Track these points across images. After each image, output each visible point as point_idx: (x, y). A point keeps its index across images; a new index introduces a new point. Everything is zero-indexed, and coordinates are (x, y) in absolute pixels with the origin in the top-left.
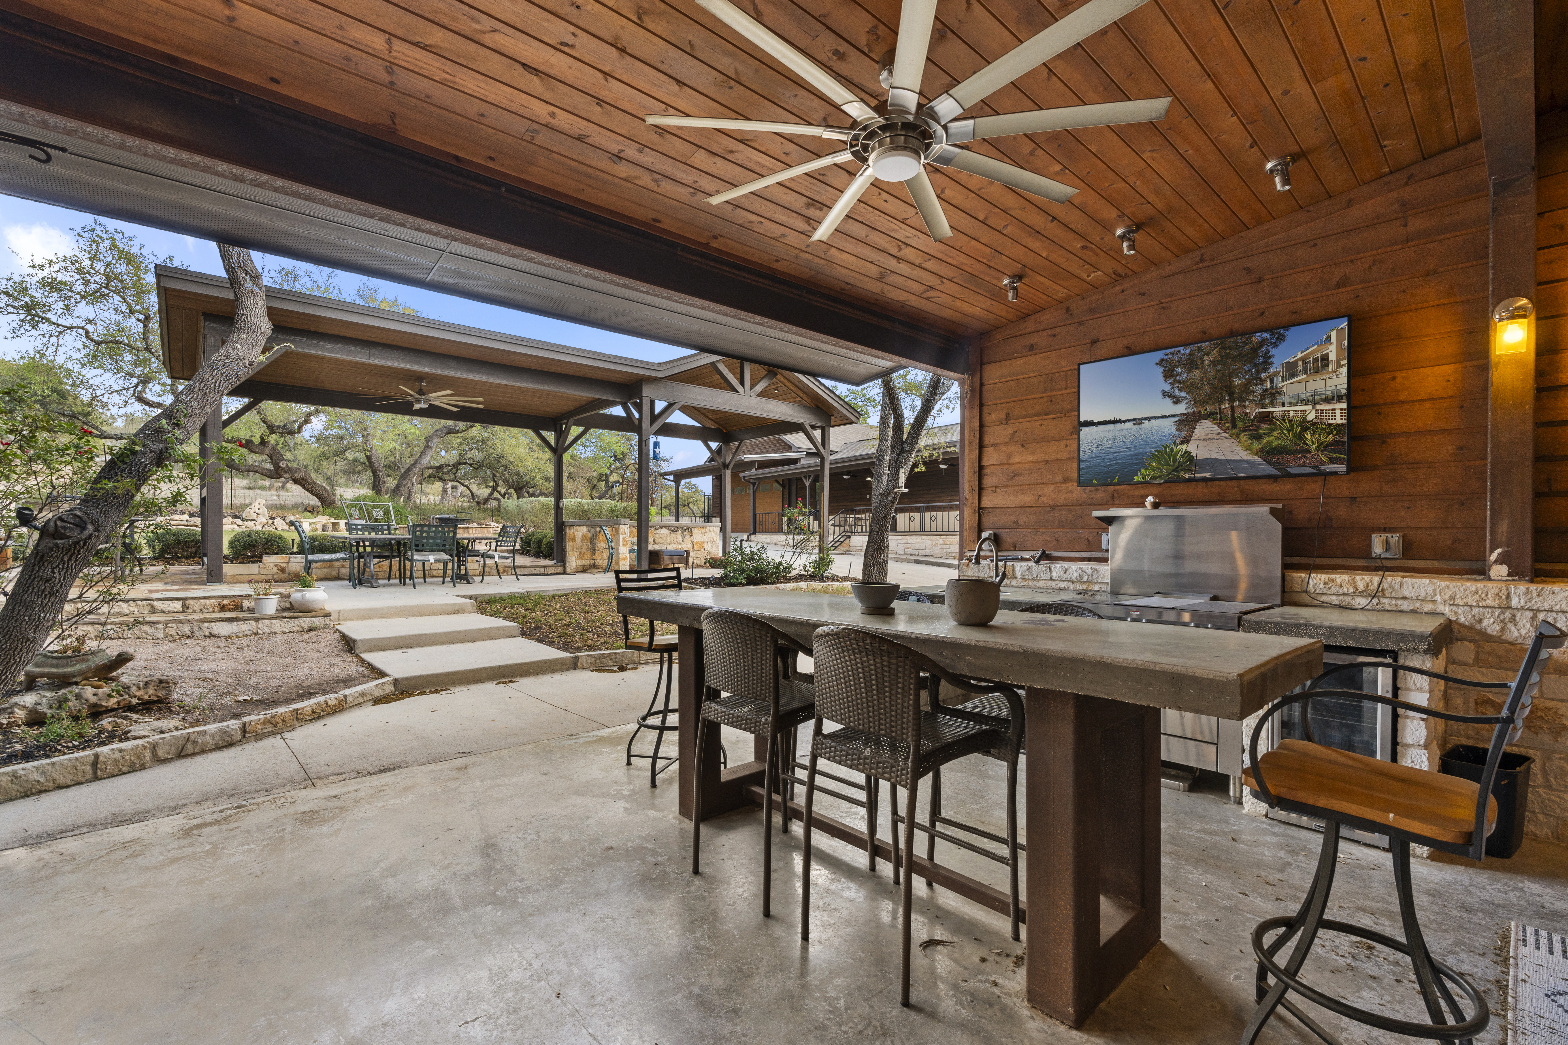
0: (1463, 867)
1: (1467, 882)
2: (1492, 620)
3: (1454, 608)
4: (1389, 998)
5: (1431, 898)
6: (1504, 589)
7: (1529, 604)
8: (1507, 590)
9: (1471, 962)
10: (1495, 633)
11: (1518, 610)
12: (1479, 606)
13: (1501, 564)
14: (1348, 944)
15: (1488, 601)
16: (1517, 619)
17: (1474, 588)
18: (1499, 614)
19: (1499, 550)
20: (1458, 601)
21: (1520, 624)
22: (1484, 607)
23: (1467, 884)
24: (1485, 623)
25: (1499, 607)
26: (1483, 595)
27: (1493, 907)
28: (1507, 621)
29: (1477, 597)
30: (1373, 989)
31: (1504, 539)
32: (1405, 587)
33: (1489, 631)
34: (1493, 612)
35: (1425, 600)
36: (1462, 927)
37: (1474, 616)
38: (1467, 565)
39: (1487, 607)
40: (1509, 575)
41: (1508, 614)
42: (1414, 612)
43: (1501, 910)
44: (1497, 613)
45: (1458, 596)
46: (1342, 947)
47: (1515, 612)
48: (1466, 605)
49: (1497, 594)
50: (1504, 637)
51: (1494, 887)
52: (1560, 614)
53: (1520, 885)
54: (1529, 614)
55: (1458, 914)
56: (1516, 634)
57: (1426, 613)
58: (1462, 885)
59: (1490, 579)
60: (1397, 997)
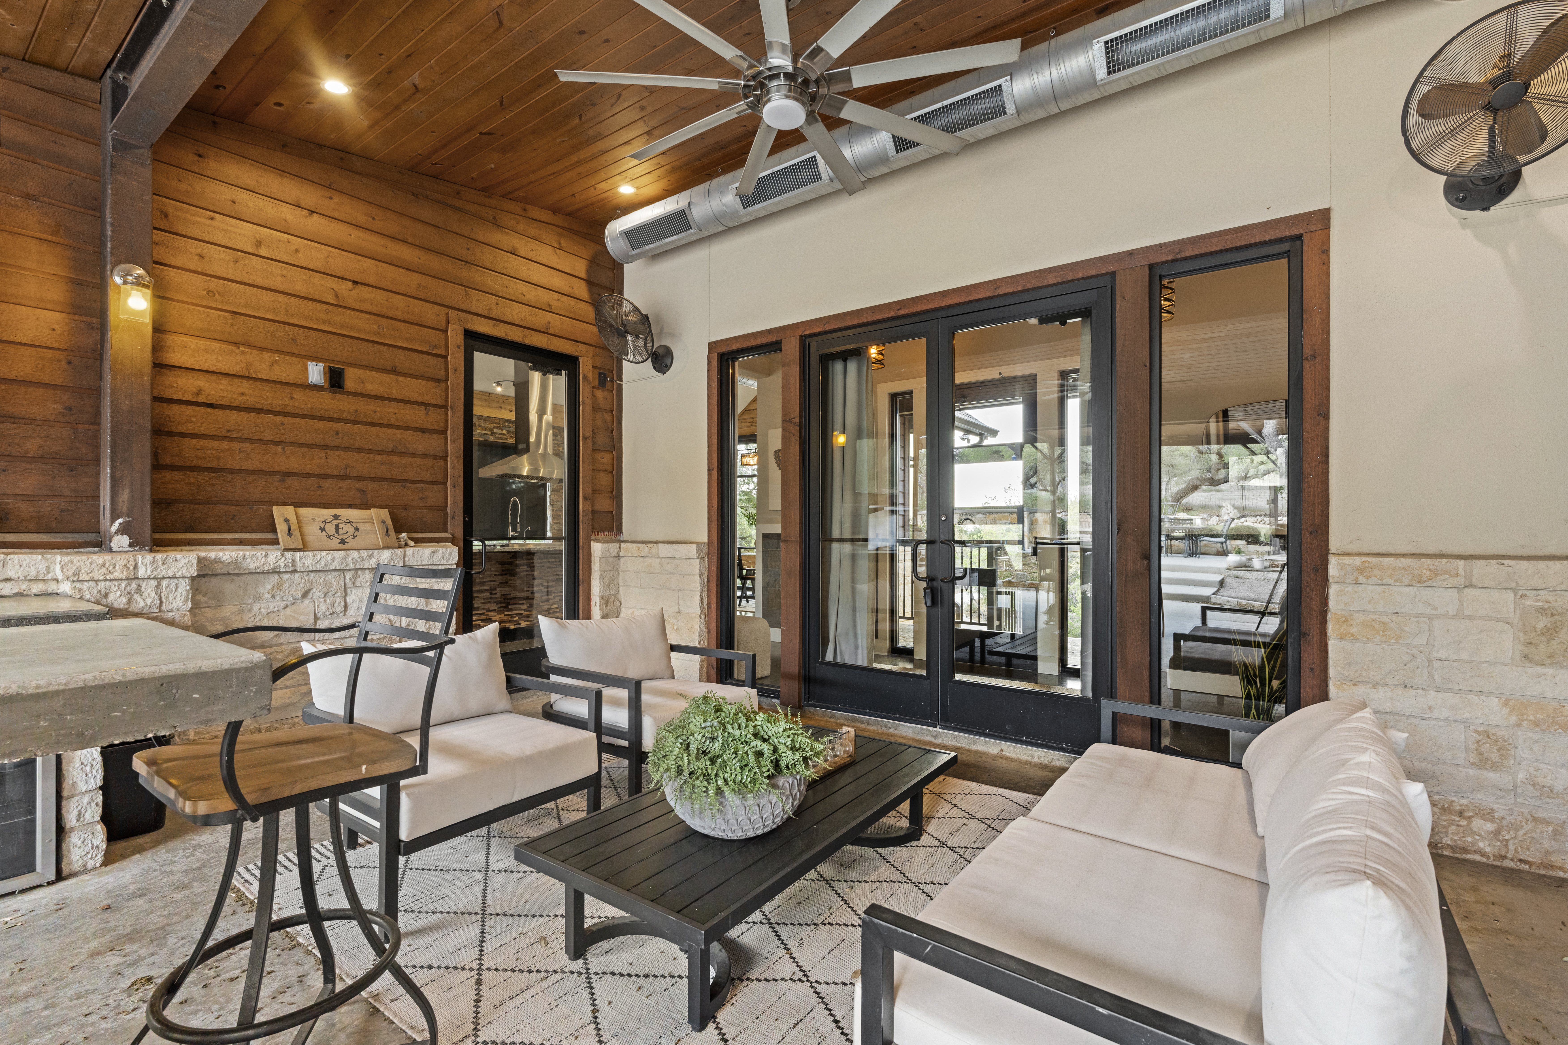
0: (138, 856)
1: (156, 866)
2: (119, 593)
3: (78, 585)
4: (216, 1007)
5: (144, 898)
6: (132, 559)
7: (155, 573)
8: (135, 560)
9: (233, 925)
10: (122, 606)
11: (144, 579)
12: (106, 580)
13: (122, 534)
14: (124, 996)
15: (115, 574)
16: (143, 590)
17: (101, 561)
18: (126, 586)
19: (120, 520)
20: (83, 576)
21: (146, 594)
22: (111, 580)
23: (157, 867)
24: (111, 597)
25: (127, 579)
26: (111, 568)
27: (197, 872)
28: (133, 592)
29: (104, 570)
30: (196, 1012)
31: (125, 509)
32: (10, 565)
33: (116, 605)
34: (119, 585)
35: (36, 580)
36: (195, 903)
37: (100, 591)
38: (79, 537)
39: (115, 580)
40: (130, 545)
41: (134, 585)
42: (19, 595)
43: (205, 871)
44: (123, 586)
45: (83, 571)
46: (122, 1003)
47: (141, 582)
48: (92, 580)
49: (125, 566)
50: (131, 609)
51: (179, 856)
52: (180, 580)
53: (195, 842)
54: (154, 583)
55: (180, 896)
56: (142, 604)
57: (35, 595)
58: (155, 870)
59: (111, 551)
60: (222, 999)
